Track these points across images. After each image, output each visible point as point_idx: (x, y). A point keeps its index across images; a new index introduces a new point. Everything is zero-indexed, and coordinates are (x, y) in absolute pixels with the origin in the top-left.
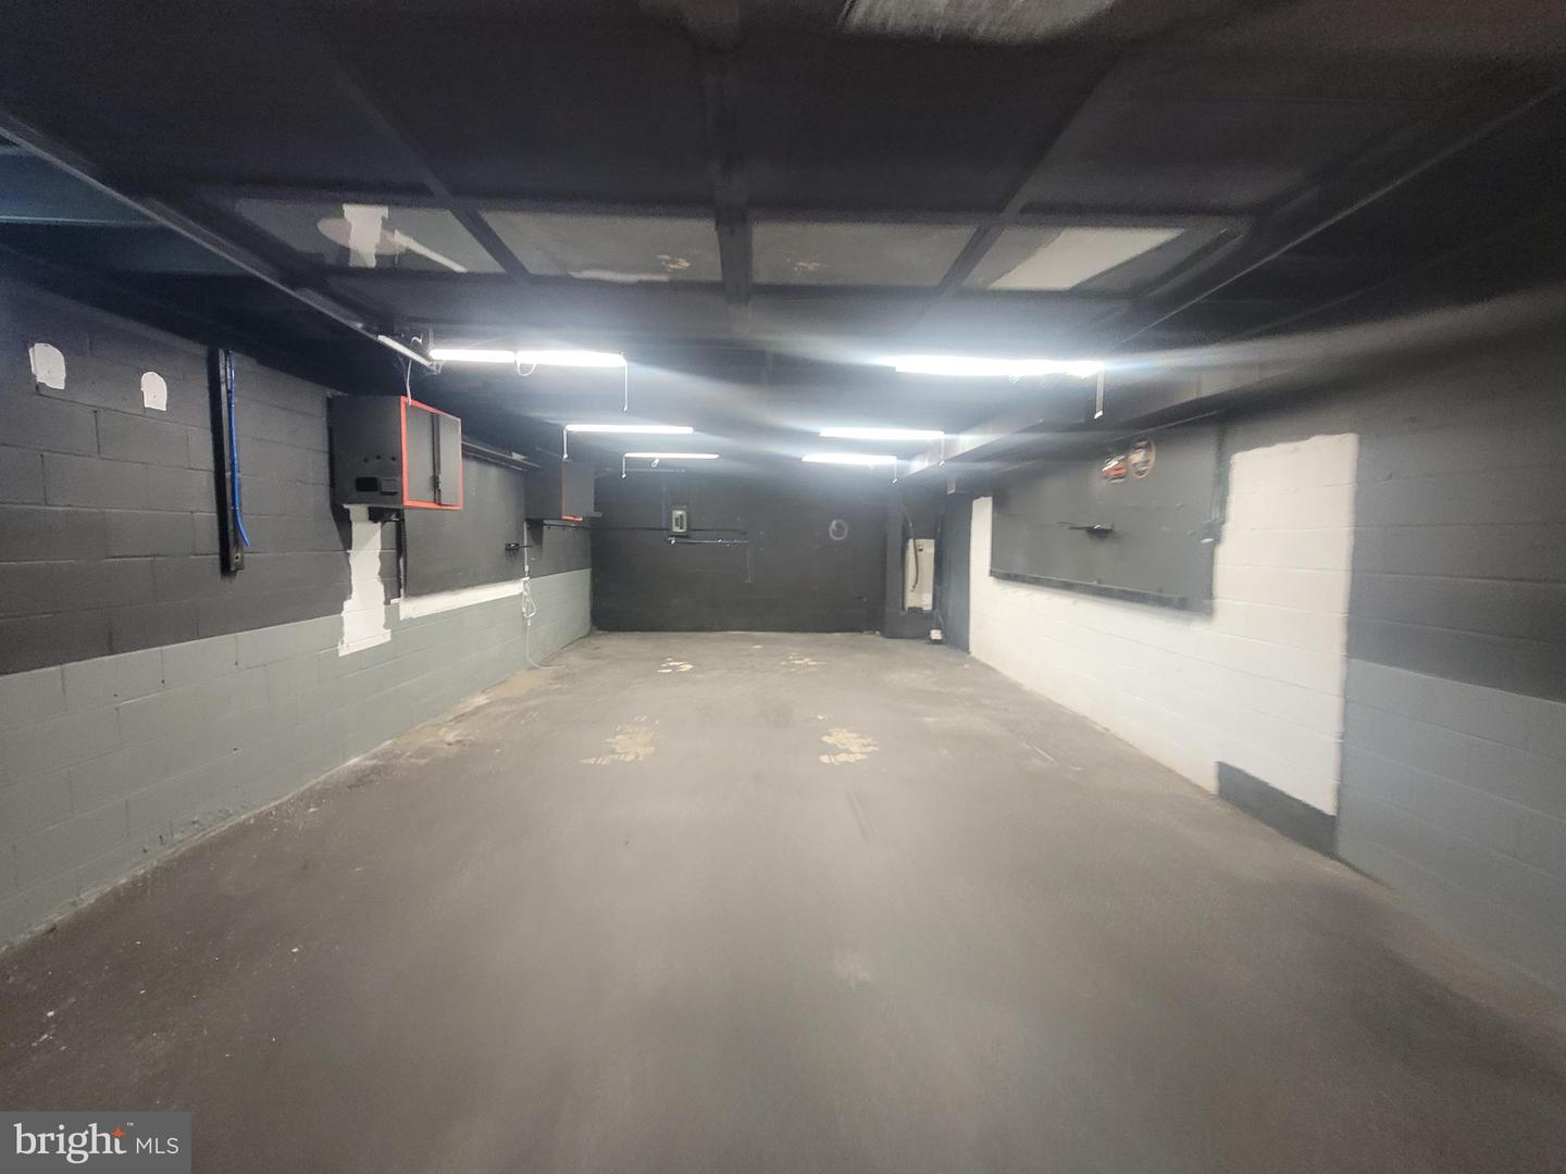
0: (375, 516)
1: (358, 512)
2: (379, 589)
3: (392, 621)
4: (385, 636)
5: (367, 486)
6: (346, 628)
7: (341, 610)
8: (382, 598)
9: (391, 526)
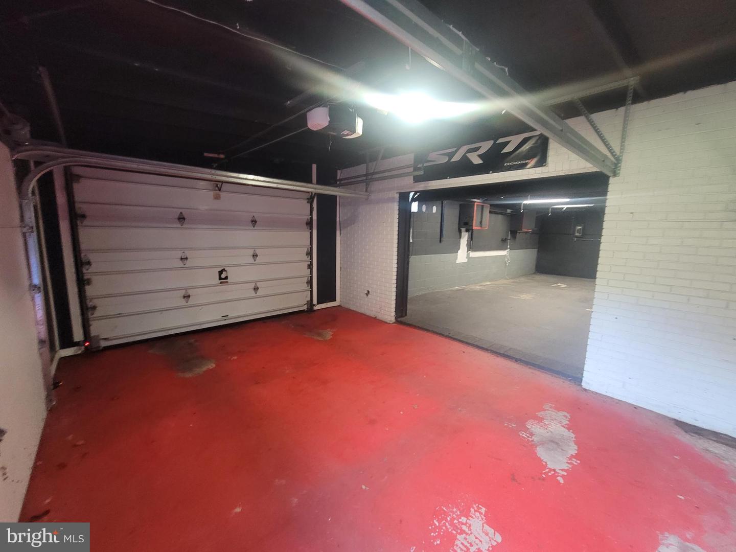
0: (467, 231)
1: (463, 230)
2: (466, 248)
3: (468, 257)
4: (466, 260)
5: (466, 224)
6: (458, 257)
7: (457, 252)
8: (466, 251)
9: (470, 233)
